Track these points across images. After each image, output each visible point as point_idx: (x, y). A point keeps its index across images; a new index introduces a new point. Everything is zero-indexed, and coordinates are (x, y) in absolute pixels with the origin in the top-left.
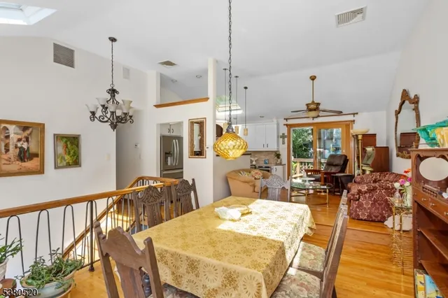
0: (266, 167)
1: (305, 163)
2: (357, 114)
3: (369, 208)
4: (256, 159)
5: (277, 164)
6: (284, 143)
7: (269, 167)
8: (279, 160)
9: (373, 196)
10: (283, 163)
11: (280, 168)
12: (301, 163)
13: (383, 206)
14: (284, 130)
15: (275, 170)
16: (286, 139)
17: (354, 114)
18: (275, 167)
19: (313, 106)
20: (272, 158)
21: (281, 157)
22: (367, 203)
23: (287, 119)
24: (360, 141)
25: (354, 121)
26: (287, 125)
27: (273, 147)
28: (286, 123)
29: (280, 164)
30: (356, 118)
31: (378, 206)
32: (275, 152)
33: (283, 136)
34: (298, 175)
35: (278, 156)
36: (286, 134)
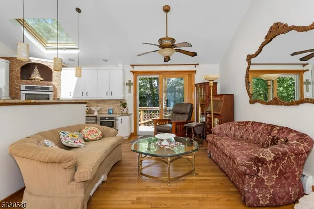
0: (110, 118)
1: (147, 111)
2: (198, 64)
3: (272, 187)
4: (98, 109)
5: (123, 115)
6: (130, 91)
7: (112, 118)
8: (125, 110)
9: (278, 166)
10: (129, 113)
11: (126, 118)
12: (144, 111)
13: (289, 180)
14: (131, 77)
15: (120, 121)
16: (132, 87)
17: (195, 65)
18: (120, 118)
19: (167, 42)
20: (117, 108)
21: (127, 106)
22: (271, 179)
23: (133, 66)
24: (212, 88)
25: (195, 71)
26: (133, 72)
27: (118, 95)
28: (132, 69)
29: (127, 114)
30: (197, 68)
31: (284, 181)
32: (121, 101)
33: (129, 84)
34: (142, 122)
35: (124, 105)
36: (132, 82)
